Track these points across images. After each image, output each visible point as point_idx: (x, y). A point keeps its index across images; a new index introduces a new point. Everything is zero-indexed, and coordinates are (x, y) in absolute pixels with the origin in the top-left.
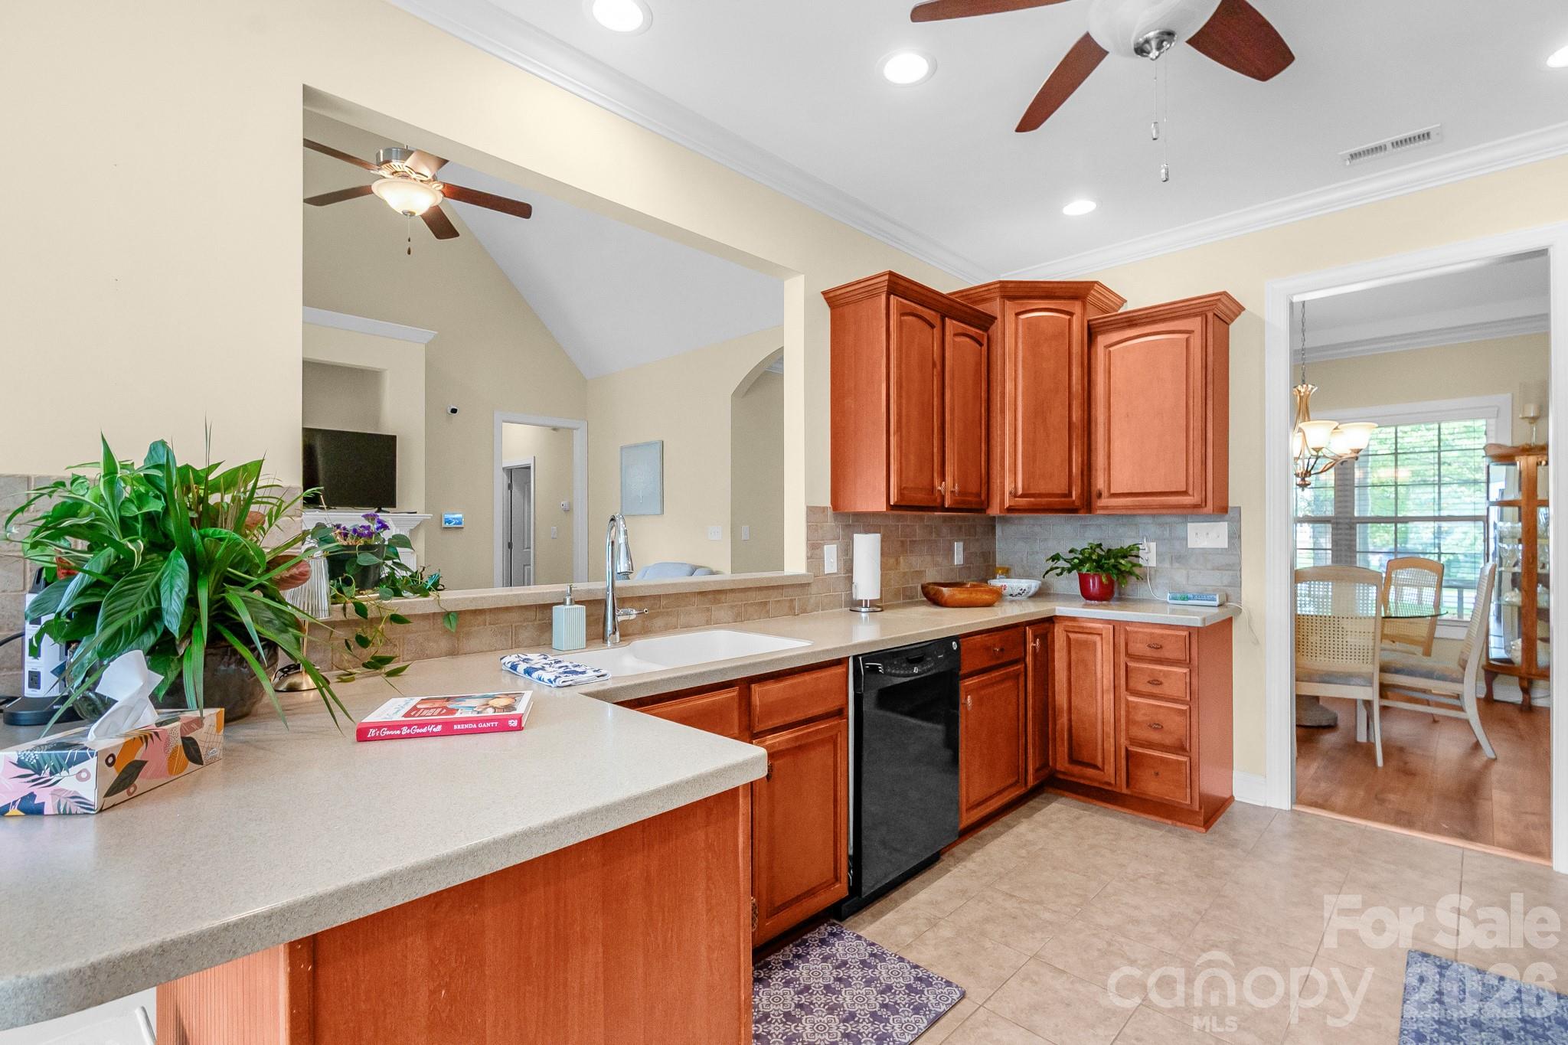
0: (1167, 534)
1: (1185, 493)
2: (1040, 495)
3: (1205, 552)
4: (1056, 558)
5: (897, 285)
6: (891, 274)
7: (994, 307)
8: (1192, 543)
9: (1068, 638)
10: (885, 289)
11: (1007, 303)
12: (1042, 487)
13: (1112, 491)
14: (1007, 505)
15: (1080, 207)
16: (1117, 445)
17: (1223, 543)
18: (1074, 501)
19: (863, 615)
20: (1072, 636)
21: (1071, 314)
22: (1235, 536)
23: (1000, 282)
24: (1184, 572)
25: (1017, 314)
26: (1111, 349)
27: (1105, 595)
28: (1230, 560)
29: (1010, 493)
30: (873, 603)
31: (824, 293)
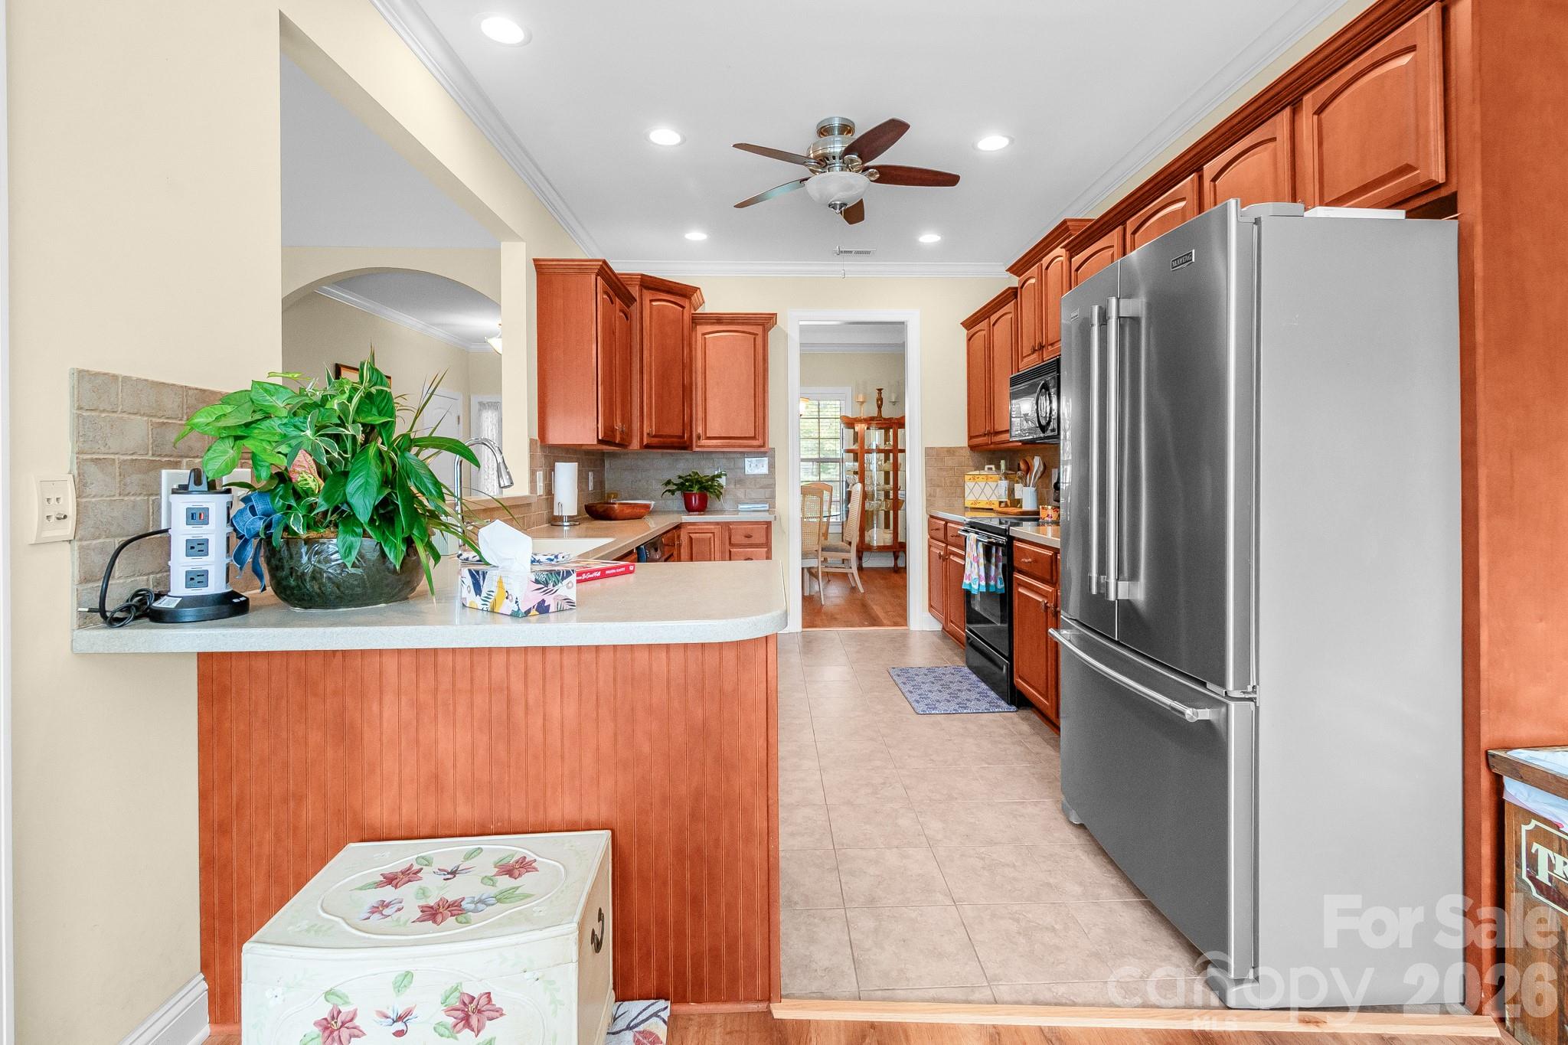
0: (732, 466)
1: (754, 438)
2: (666, 436)
3: (755, 477)
4: (668, 483)
5: (604, 271)
6: (605, 262)
7: (635, 291)
8: (749, 470)
9: (691, 538)
10: (596, 271)
11: (644, 291)
12: (668, 430)
13: (708, 435)
14: (645, 442)
15: (696, 236)
16: (710, 404)
17: (764, 470)
18: (685, 442)
19: (565, 528)
20: (693, 536)
21: (683, 307)
22: (772, 466)
23: (642, 275)
24: (743, 490)
25: (651, 301)
26: (707, 336)
27: (702, 508)
28: (768, 483)
29: (648, 434)
30: (571, 519)
31: (535, 260)
